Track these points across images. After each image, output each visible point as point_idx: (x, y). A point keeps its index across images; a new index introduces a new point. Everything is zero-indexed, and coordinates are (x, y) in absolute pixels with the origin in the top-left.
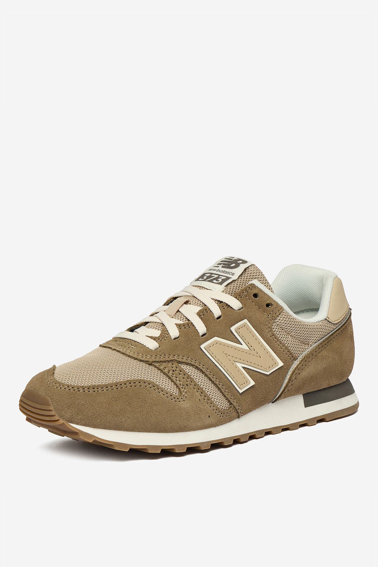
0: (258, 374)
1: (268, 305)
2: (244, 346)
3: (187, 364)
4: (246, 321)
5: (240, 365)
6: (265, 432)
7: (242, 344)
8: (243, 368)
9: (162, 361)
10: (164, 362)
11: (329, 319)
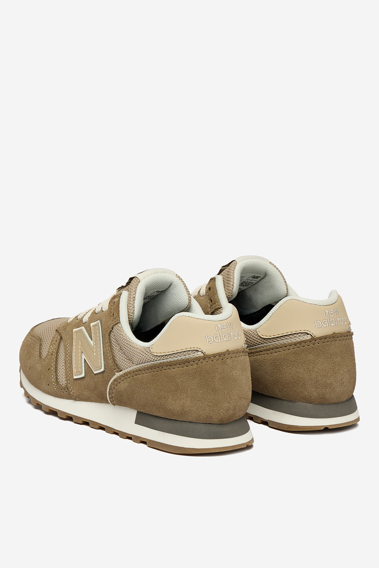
0: (91, 370)
4: (99, 322)
5: (83, 357)
7: (92, 340)
8: (84, 360)
11: (152, 348)
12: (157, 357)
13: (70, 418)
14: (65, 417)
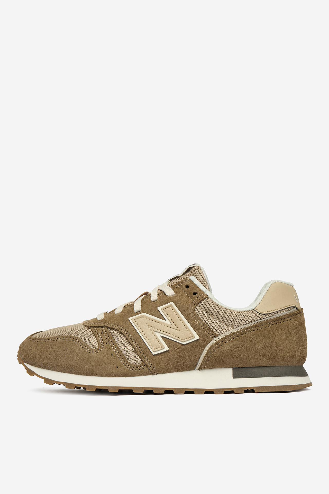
0: (176, 343)
1: (195, 294)
2: (167, 322)
3: (115, 329)
4: (172, 303)
5: (158, 335)
6: (185, 391)
7: (166, 320)
8: (162, 337)
9: (97, 326)
10: (98, 327)
11: (257, 310)
12: (265, 316)
13: (149, 392)
14: (142, 392)
